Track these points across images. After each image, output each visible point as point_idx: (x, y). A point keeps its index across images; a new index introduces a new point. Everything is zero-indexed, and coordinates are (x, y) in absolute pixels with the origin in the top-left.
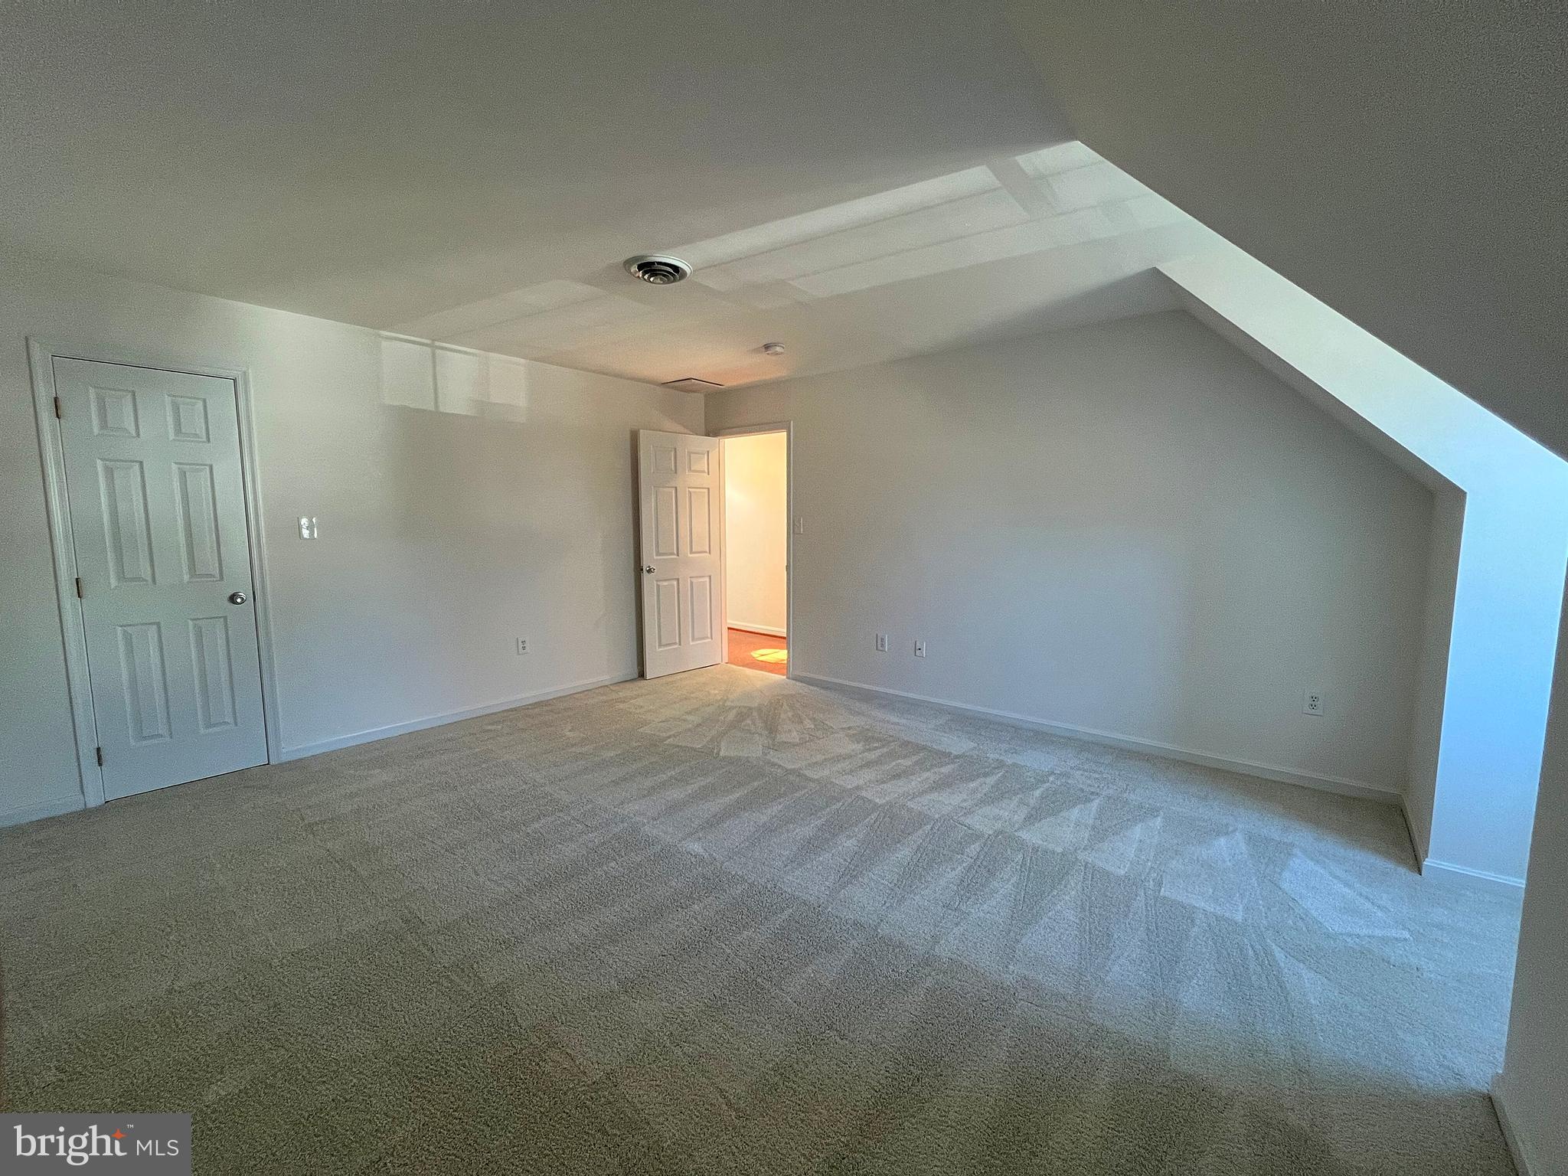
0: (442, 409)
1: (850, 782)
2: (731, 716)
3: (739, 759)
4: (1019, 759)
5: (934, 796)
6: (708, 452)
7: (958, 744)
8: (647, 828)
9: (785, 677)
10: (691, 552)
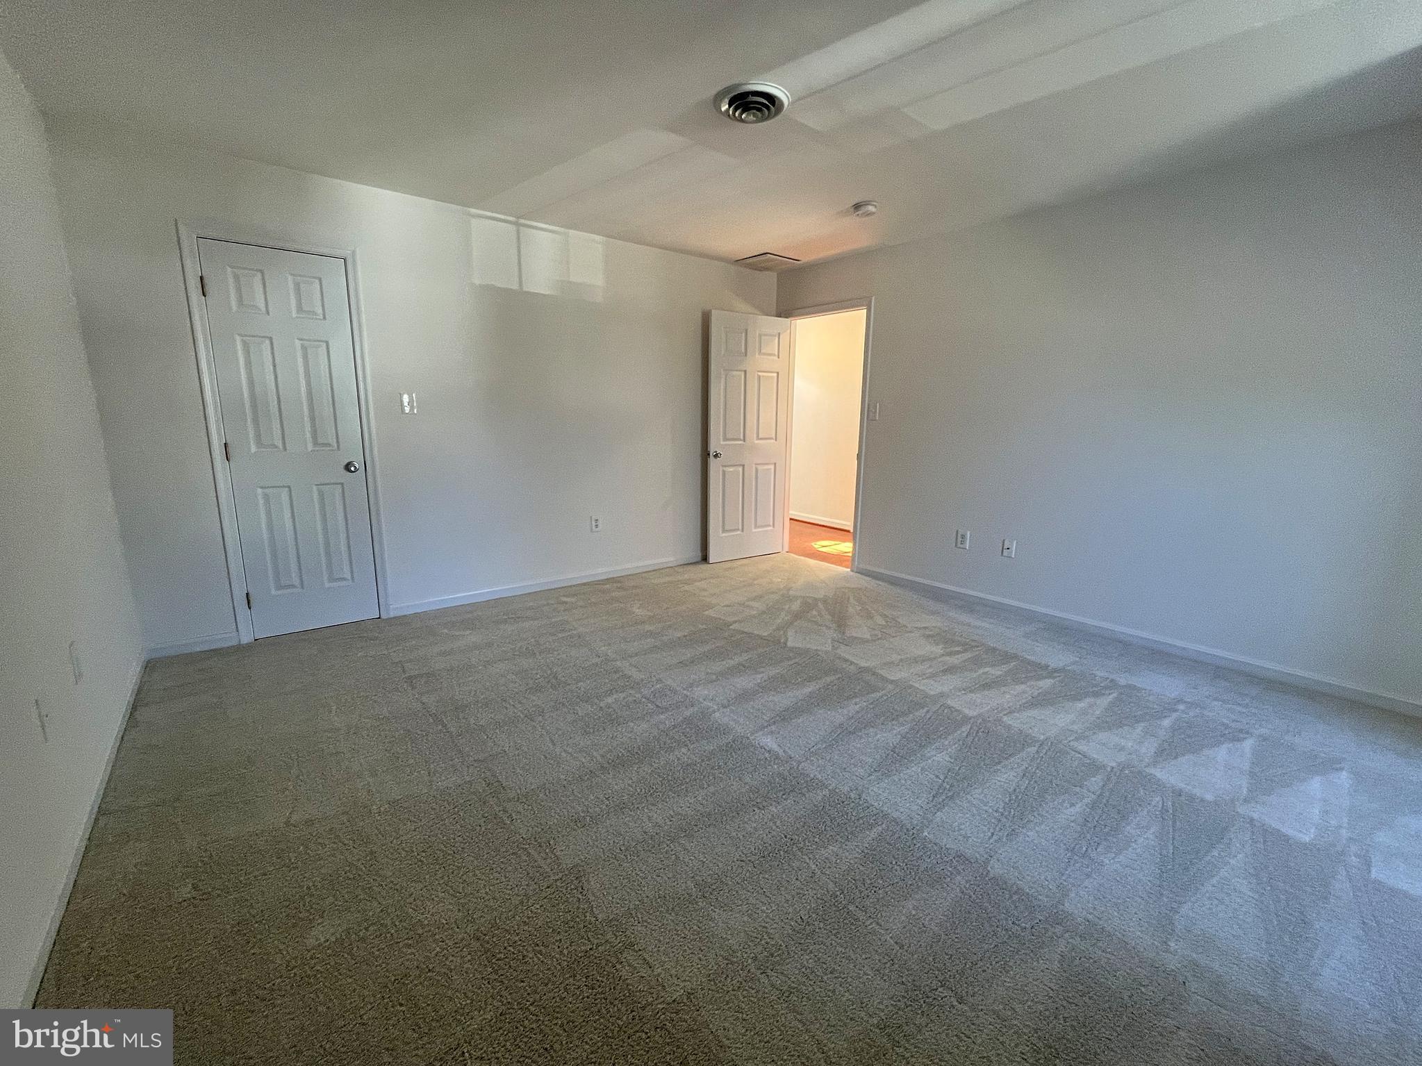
0: (525, 289)
1: (933, 688)
2: (796, 606)
3: (807, 651)
4: (1136, 681)
5: (1034, 712)
6: (779, 334)
7: (1058, 658)
8: (717, 714)
9: (849, 570)
10: (758, 438)
